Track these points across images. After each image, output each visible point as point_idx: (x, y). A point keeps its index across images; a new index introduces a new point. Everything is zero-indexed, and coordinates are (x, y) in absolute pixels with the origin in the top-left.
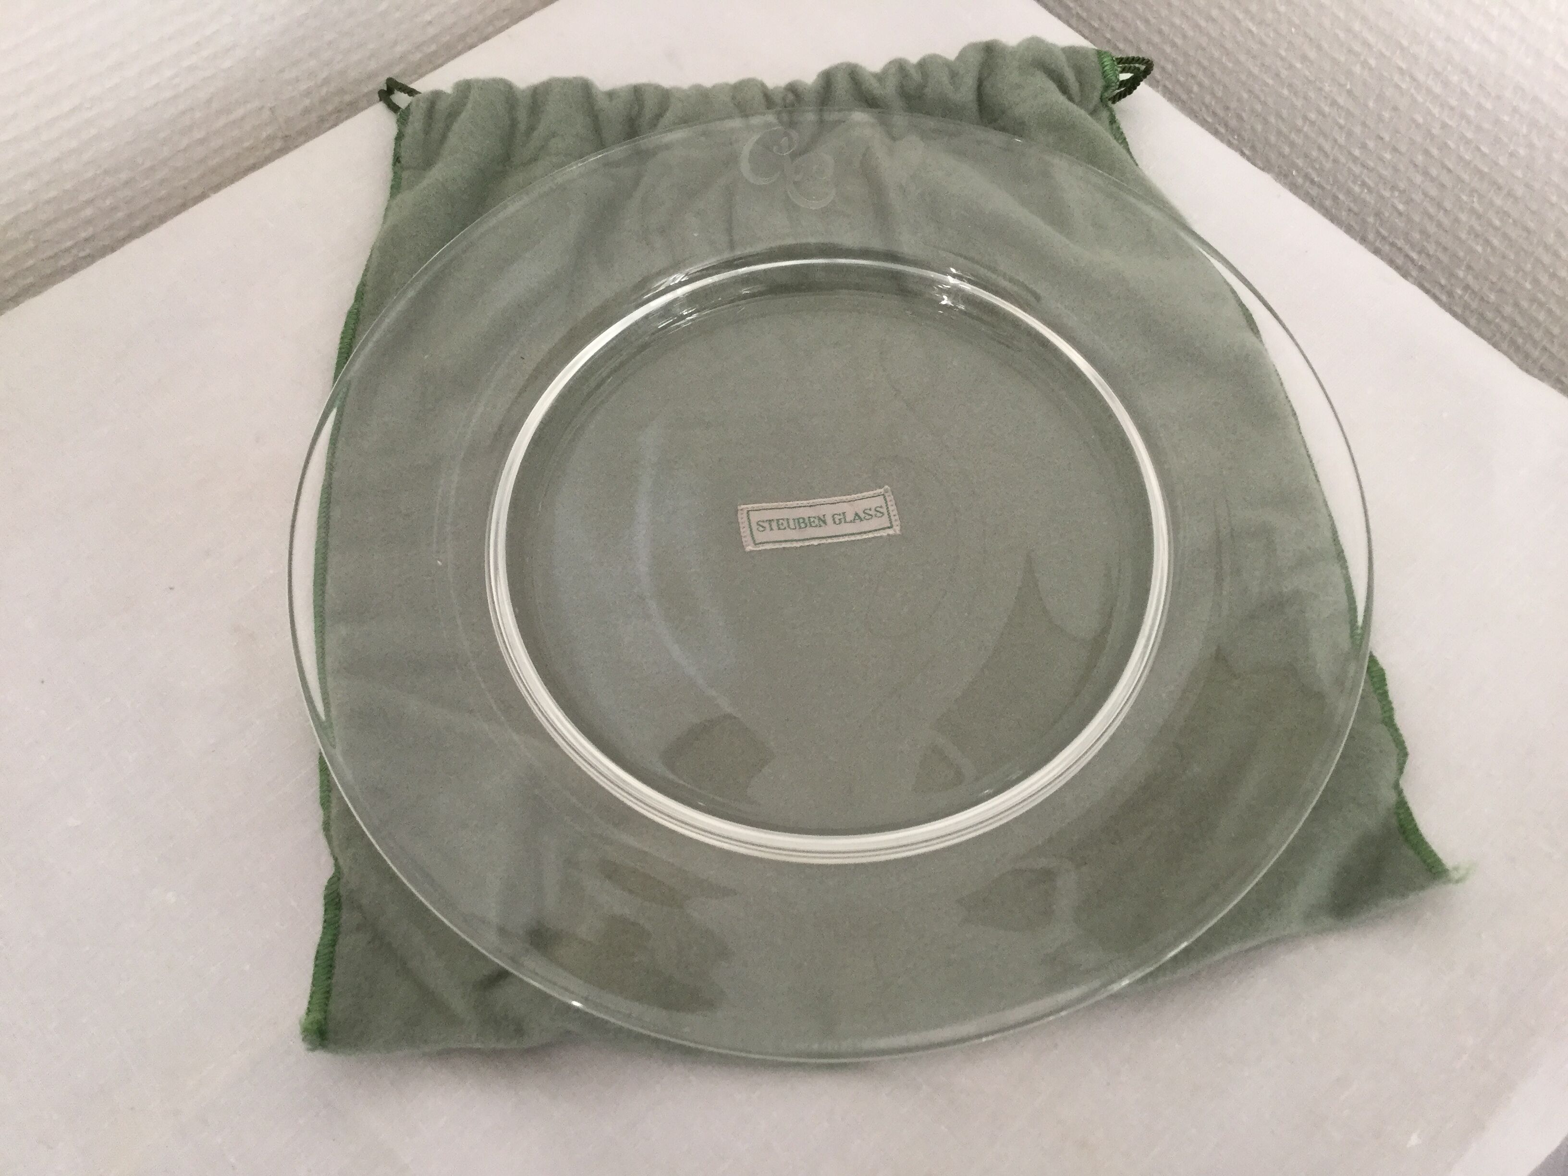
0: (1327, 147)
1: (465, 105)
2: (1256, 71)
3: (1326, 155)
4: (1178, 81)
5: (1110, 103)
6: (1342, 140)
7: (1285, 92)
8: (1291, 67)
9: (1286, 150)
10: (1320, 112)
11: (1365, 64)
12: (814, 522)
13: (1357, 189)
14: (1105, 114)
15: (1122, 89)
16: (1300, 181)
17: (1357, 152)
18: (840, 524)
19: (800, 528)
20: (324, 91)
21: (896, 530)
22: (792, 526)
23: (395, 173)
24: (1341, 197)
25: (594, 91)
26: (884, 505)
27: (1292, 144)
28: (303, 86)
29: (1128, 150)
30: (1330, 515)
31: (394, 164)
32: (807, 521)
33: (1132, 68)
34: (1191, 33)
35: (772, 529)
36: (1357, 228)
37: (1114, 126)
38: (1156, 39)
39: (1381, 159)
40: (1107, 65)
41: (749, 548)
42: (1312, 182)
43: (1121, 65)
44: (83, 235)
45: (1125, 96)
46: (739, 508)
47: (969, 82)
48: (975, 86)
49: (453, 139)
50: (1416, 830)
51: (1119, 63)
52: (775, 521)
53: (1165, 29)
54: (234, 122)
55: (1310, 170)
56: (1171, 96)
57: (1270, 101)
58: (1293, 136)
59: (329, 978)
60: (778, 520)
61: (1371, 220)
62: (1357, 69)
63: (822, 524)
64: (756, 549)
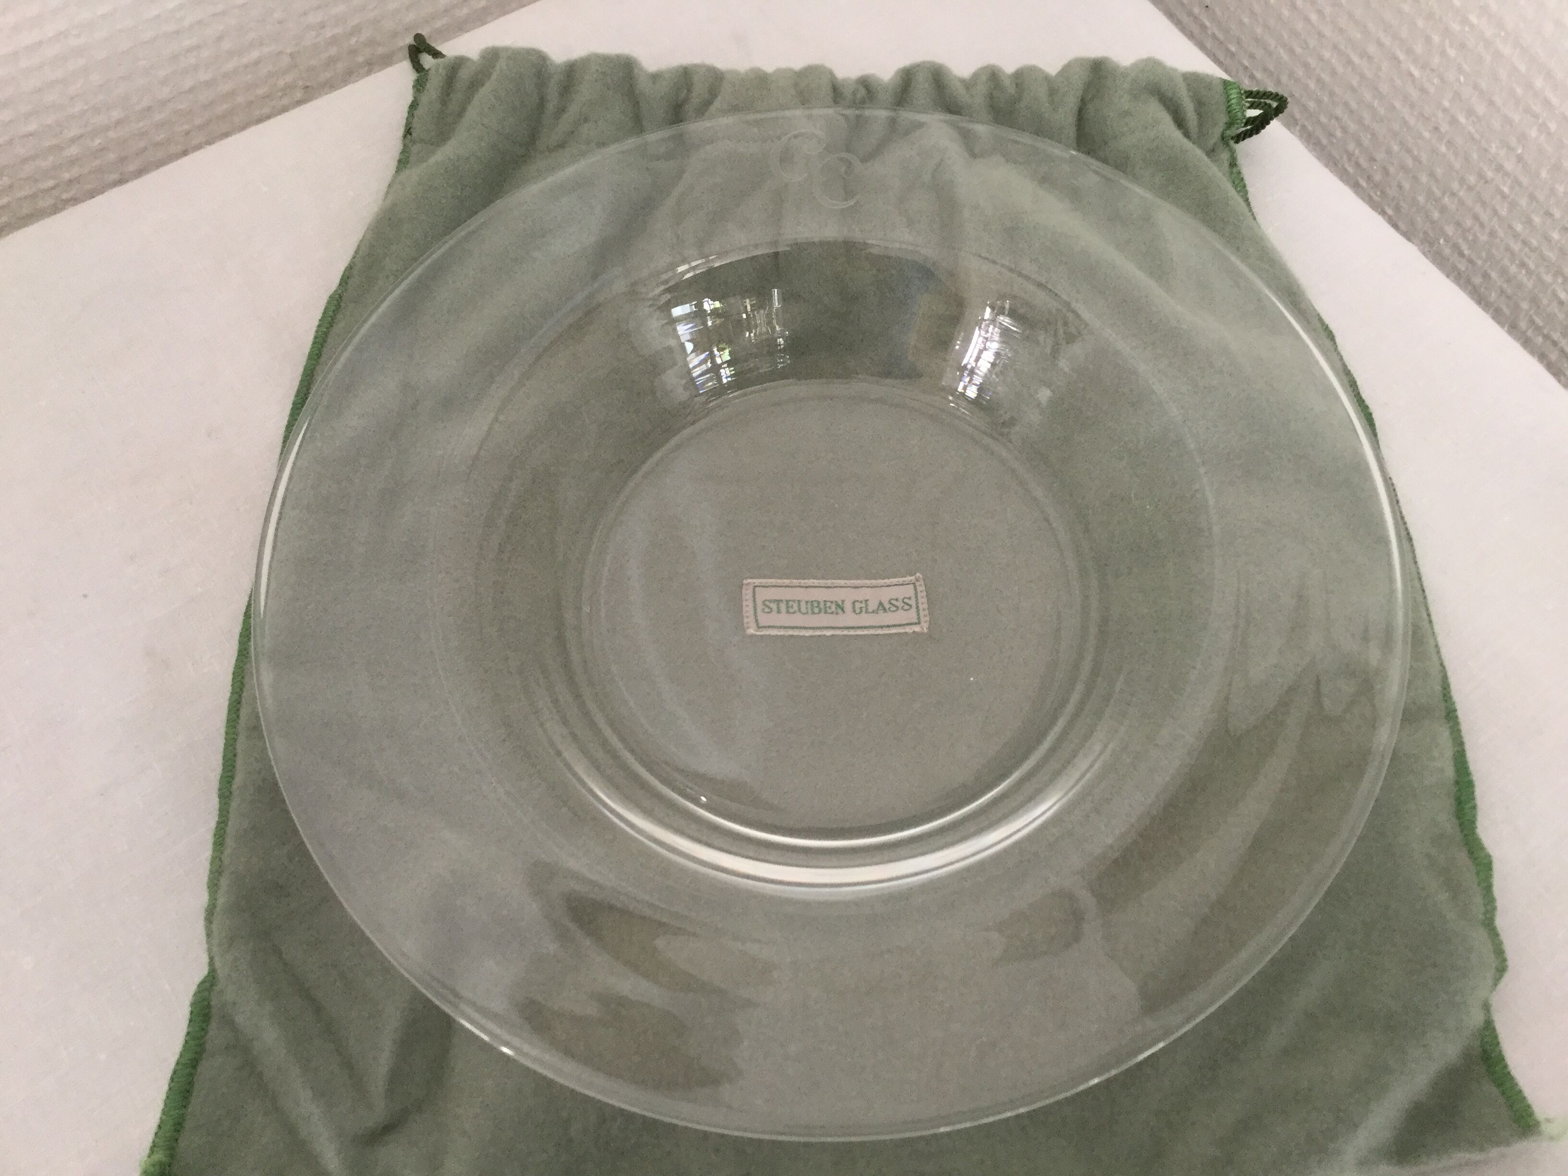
0: (1484, 217)
1: (489, 75)
2: (1412, 121)
3: (1482, 226)
4: (1319, 122)
5: (1232, 142)
6: (1503, 212)
7: (1443, 149)
8: (1454, 121)
9: (1436, 215)
10: (1481, 176)
11: (1543, 128)
12: (830, 608)
13: (1513, 269)
14: (1225, 156)
15: (1249, 127)
16: (1447, 251)
17: (1519, 228)
18: (860, 613)
19: (813, 613)
20: (353, 41)
21: (924, 628)
22: (803, 610)
23: (405, 145)
24: (1494, 275)
25: (636, 71)
26: (913, 596)
27: (1443, 210)
28: (328, 33)
29: (1247, 200)
30: (1442, 665)
31: (405, 137)
32: (822, 605)
33: (1263, 104)
34: (1340, 70)
35: (779, 612)
36: (1506, 311)
37: (1235, 170)
38: (1300, 72)
39: (1547, 239)
40: (1234, 98)
41: (751, 631)
42: (1461, 255)
43: (1249, 100)
44: (67, 176)
45: (1251, 136)
46: (745, 582)
47: (1071, 102)
48: (1075, 109)
49: (472, 113)
50: (1501, 1059)
51: (1247, 97)
52: (785, 603)
53: (1313, 62)
54: (246, 66)
55: (1460, 241)
56: (1310, 139)
57: (1424, 158)
58: (1446, 200)
59: (185, 1107)
60: (788, 602)
61: (1525, 305)
62: (1533, 133)
63: (840, 611)
64: (758, 633)
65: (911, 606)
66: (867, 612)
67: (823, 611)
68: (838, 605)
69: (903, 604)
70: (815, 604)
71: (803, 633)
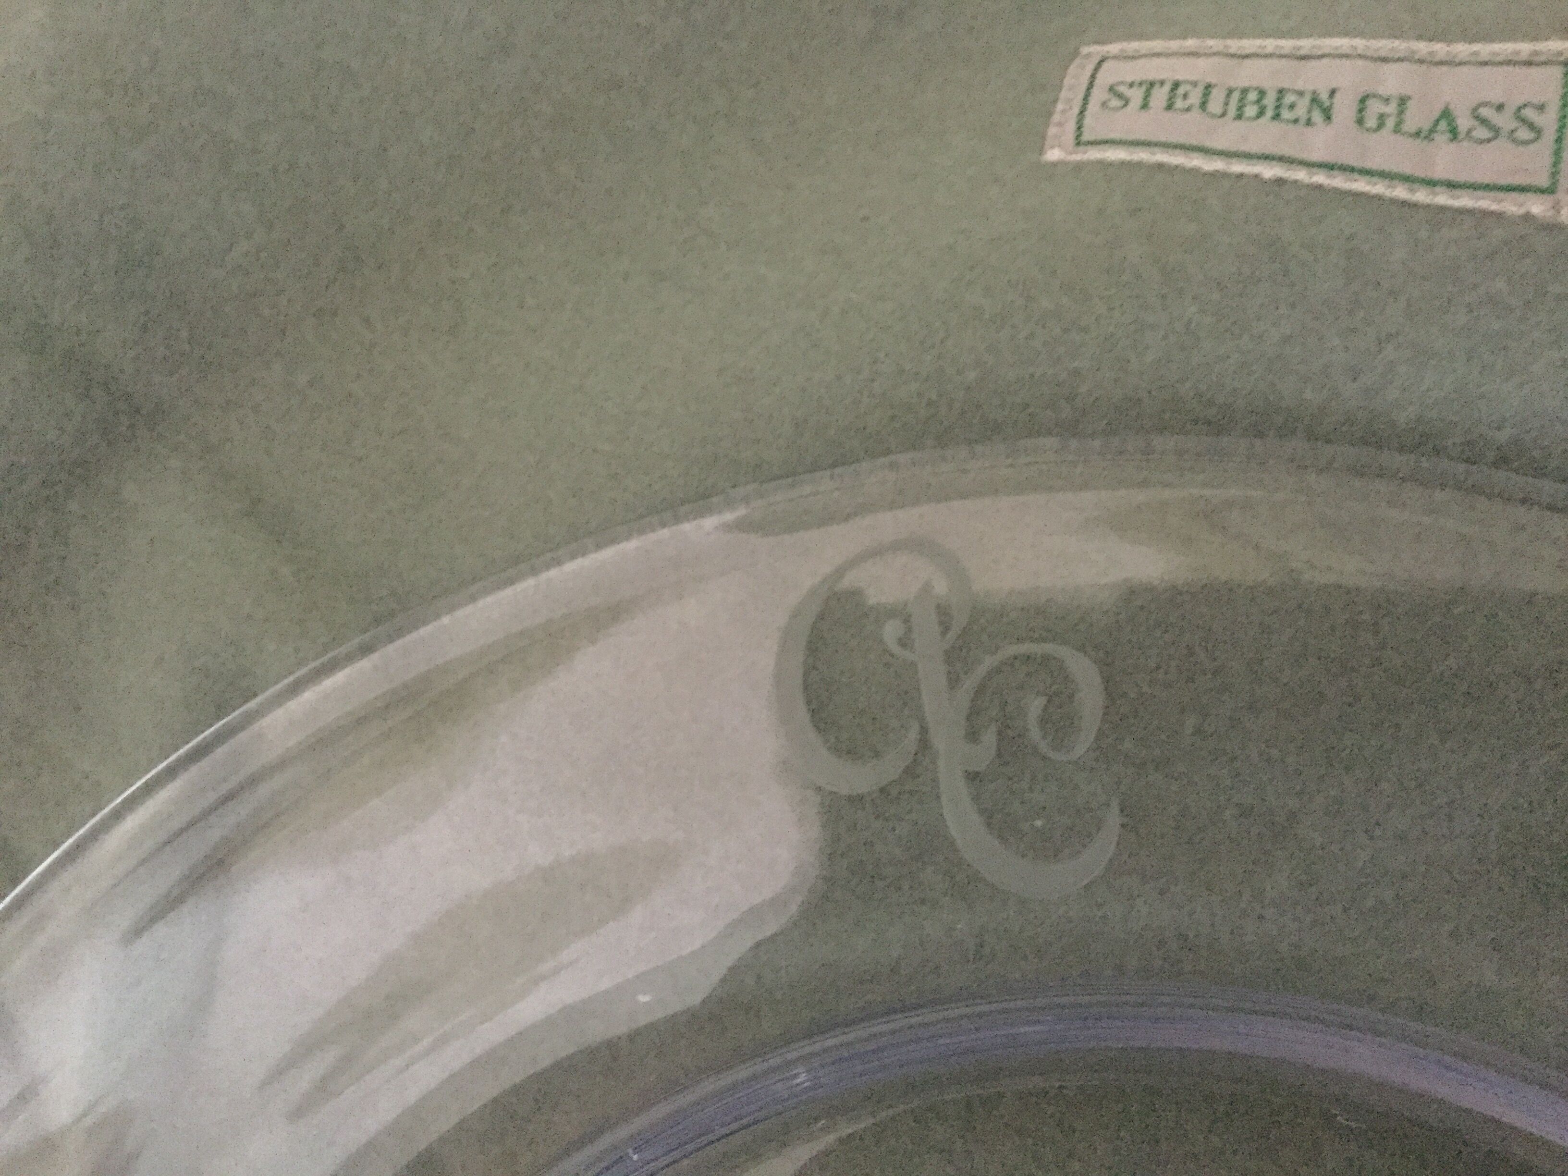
12: (1292, 107)
18: (1376, 130)
19: (1240, 117)
22: (1215, 108)
32: (1270, 100)
35: (1145, 107)
41: (1057, 152)
46: (1079, 49)
52: (1168, 89)
60: (1177, 87)
63: (1317, 116)
64: (1078, 157)
65: (1537, 131)
66: (1397, 129)
67: (1270, 113)
68: (1315, 100)
69: (1514, 124)
70: (1252, 96)
71: (1196, 161)
